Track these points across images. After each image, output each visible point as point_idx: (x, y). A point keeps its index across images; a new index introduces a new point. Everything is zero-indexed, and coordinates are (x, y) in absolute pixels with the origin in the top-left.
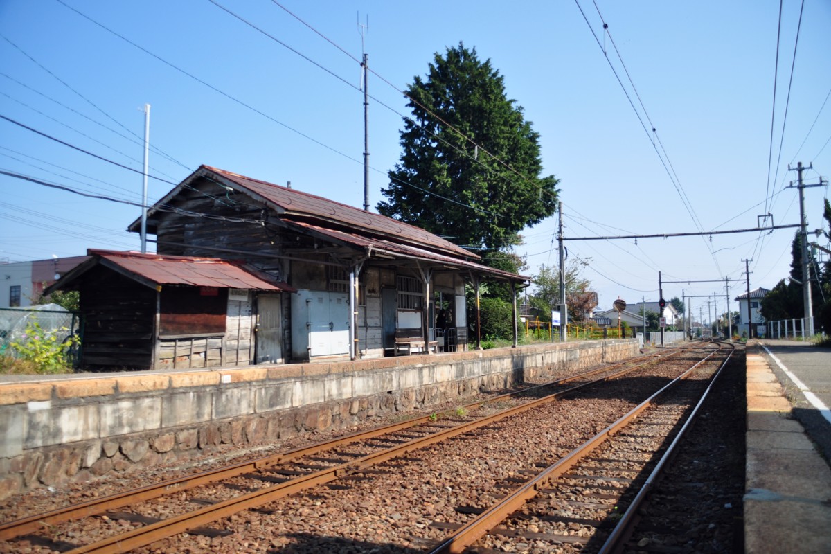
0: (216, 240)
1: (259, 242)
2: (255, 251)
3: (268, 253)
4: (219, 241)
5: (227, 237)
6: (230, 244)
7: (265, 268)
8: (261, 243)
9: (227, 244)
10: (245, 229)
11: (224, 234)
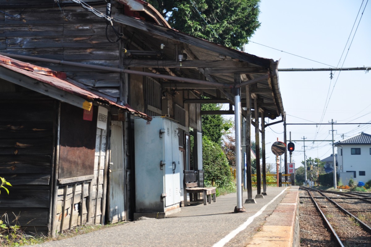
0: (9, 42)
1: (87, 49)
2: (80, 61)
3: (101, 65)
4: (14, 44)
5: (28, 39)
6: (35, 49)
7: (97, 85)
8: (88, 51)
9: (29, 50)
10: (60, 29)
11: (24, 35)
